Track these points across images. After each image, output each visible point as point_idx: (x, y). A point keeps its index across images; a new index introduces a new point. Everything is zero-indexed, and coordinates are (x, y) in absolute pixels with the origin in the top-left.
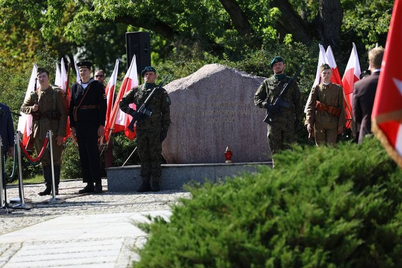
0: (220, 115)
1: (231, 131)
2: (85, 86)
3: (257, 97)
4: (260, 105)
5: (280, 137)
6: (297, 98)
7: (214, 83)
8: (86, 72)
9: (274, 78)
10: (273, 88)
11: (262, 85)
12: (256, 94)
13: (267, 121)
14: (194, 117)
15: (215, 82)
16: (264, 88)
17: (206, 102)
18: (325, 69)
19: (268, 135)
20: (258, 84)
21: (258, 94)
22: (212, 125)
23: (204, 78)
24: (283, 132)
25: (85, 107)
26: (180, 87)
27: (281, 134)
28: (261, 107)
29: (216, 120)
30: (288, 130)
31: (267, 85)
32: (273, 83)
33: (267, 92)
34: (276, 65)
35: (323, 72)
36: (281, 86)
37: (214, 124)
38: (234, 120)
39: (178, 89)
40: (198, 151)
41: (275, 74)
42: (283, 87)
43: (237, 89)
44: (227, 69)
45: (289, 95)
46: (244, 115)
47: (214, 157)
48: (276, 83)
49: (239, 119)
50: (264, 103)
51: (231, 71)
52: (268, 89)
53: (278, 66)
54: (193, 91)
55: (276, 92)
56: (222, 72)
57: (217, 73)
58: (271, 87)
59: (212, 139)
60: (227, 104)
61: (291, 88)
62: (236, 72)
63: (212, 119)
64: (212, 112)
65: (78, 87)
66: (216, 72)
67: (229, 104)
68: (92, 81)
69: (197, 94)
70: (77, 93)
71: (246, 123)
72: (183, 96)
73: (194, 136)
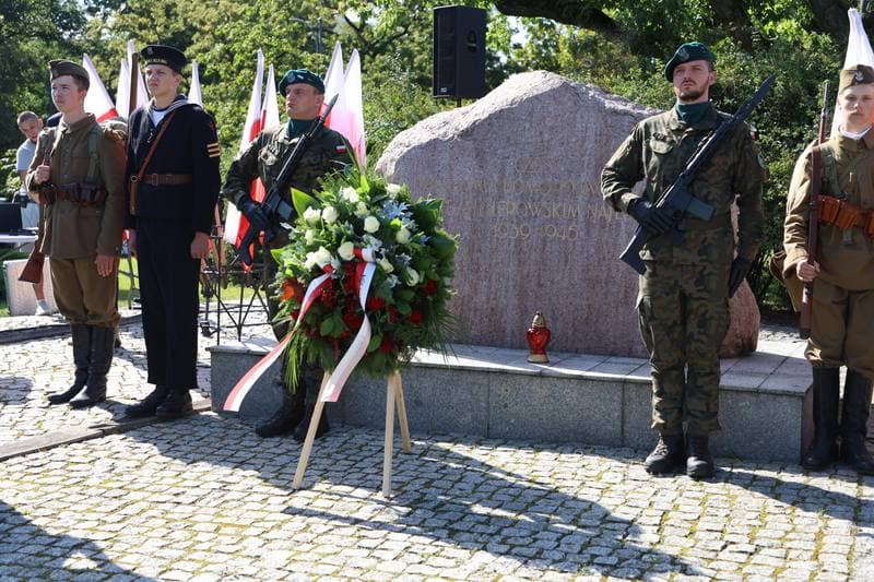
0: (536, 216)
1: (562, 263)
2: (158, 117)
4: (615, 200)
7: (527, 125)
8: (162, 78)
10: (663, 148)
11: (630, 138)
12: (610, 163)
14: (467, 217)
15: (531, 122)
16: (636, 146)
17: (502, 177)
18: (853, 84)
21: (615, 163)
22: (513, 244)
23: (501, 111)
24: (684, 298)
25: (155, 179)
26: (442, 131)
28: (617, 210)
29: (526, 230)
31: (648, 135)
32: (665, 133)
33: (644, 160)
34: (682, 70)
35: (848, 92)
36: (689, 145)
37: (519, 241)
38: (572, 234)
39: (433, 137)
40: (472, 313)
41: (678, 102)
42: (696, 149)
43: (590, 145)
44: (565, 86)
46: (603, 219)
47: (513, 332)
48: (678, 131)
49: (588, 233)
50: (627, 197)
51: (576, 93)
53: (688, 75)
54: (469, 144)
56: (553, 95)
57: (536, 97)
59: (511, 283)
60: (558, 186)
62: (591, 93)
63: (514, 227)
64: (515, 205)
65: (143, 120)
66: (536, 93)
67: (562, 186)
68: (180, 103)
69: (480, 155)
70: (139, 139)
71: (607, 243)
72: (445, 158)
73: (465, 268)
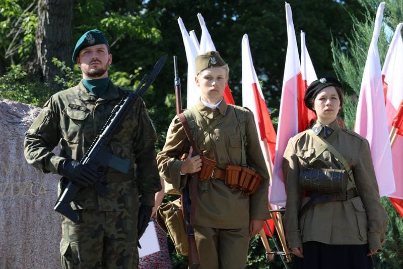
3: (33, 140)
5: (100, 255)
6: (147, 144)
9: (84, 89)
10: (80, 116)
11: (48, 109)
13: (64, 209)
16: (54, 115)
19: (63, 250)
20: (16, 120)
21: (38, 131)
27: (100, 247)
28: (46, 171)
30: (123, 235)
31: (63, 107)
32: (79, 104)
34: (89, 52)
35: (206, 73)
41: (85, 78)
42: (109, 116)
45: (126, 138)
48: (90, 102)
52: (67, 118)
53: (95, 55)
55: (89, 127)
58: (76, 113)
61: (131, 118)
